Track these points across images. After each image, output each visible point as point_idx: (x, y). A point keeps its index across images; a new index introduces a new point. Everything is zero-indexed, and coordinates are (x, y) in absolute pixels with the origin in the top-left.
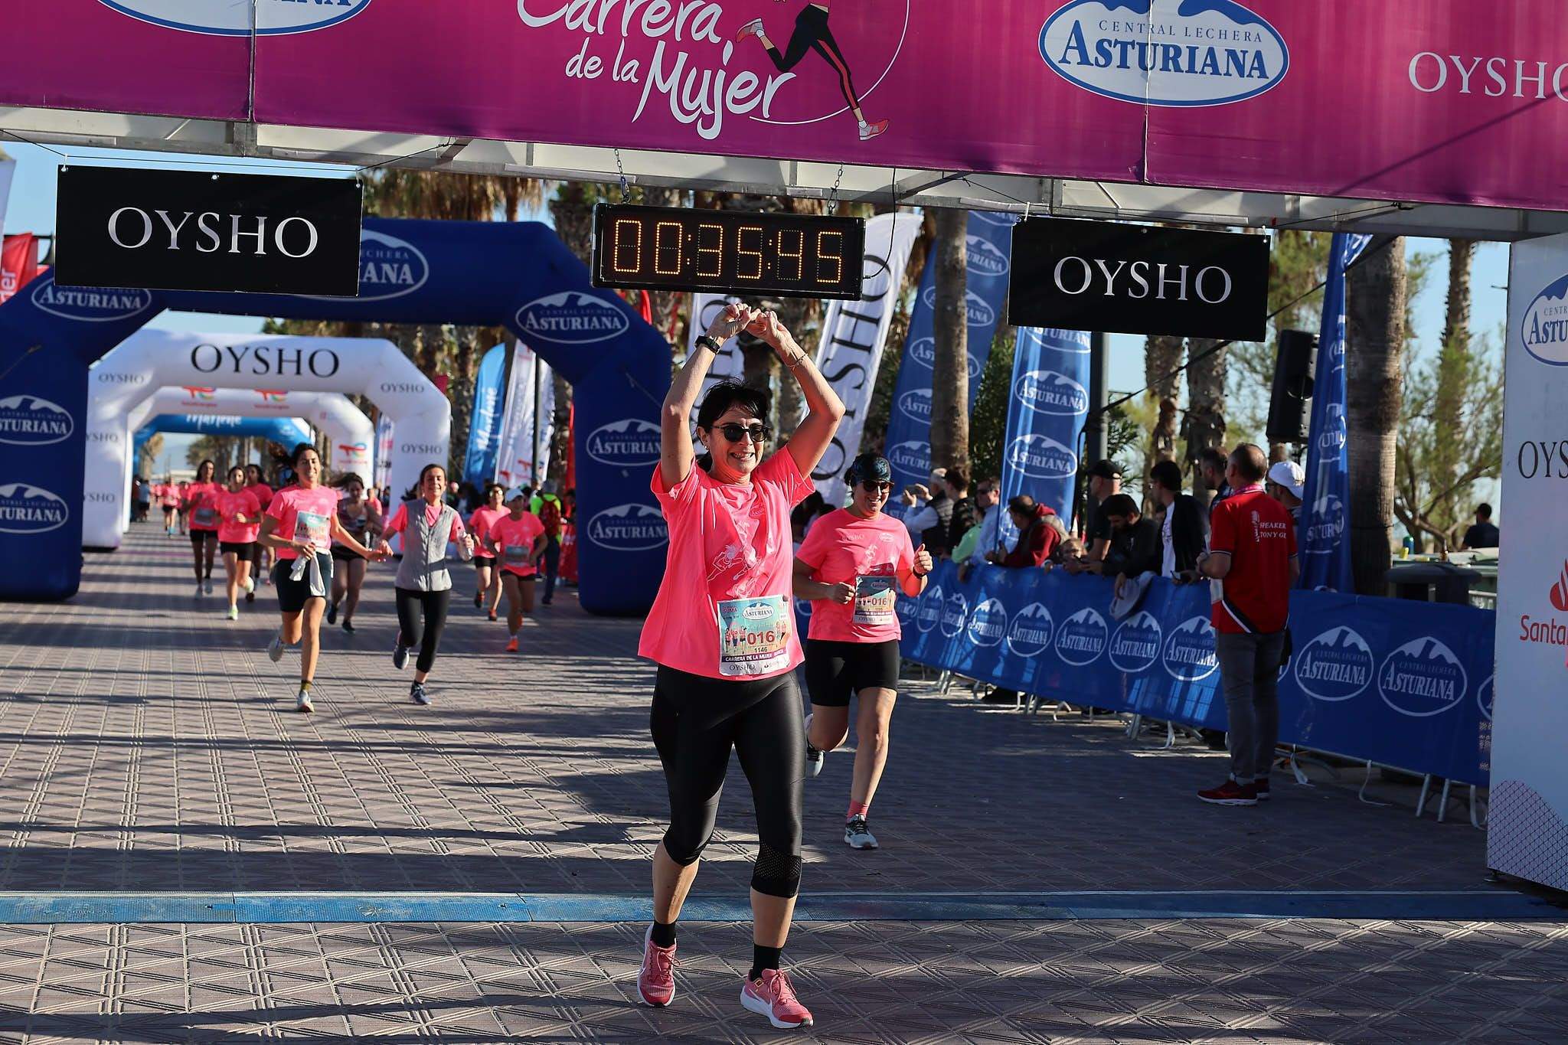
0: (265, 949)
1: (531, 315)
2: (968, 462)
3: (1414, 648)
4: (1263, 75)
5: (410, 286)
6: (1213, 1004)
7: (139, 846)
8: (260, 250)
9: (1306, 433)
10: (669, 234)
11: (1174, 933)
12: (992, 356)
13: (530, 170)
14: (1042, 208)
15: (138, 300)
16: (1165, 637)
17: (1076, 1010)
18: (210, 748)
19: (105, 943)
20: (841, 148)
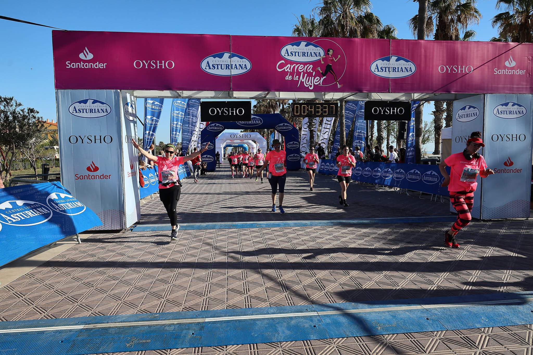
0: (241, 234)
1: (278, 127)
3: (429, 173)
4: (411, 72)
5: (260, 124)
8: (235, 114)
9: (405, 138)
10: (304, 107)
13: (279, 98)
14: (369, 100)
15: (221, 128)
16: (382, 172)
19: (214, 233)
20: (335, 89)
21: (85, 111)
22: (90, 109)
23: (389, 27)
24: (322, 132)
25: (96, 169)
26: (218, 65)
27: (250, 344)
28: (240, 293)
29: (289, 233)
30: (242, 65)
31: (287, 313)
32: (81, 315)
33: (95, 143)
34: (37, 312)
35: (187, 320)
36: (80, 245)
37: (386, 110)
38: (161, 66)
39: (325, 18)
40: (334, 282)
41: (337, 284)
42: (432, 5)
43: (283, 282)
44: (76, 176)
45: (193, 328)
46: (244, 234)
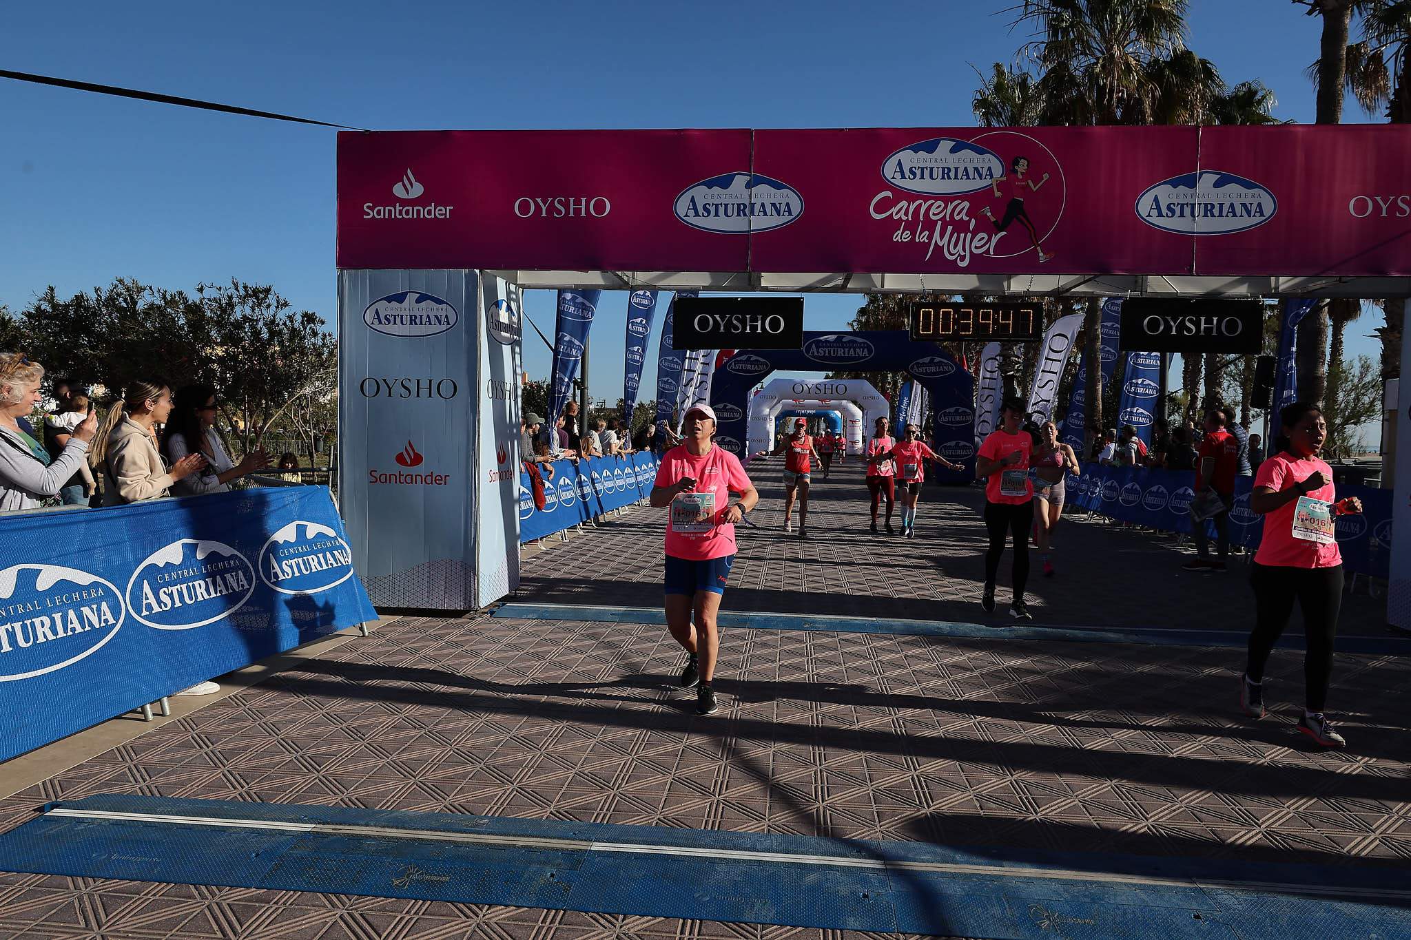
0: (755, 642)
1: (915, 366)
4: (1262, 215)
5: (867, 357)
8: (759, 331)
9: (1271, 403)
10: (946, 315)
13: (883, 290)
14: (1137, 294)
15: (764, 366)
20: (1032, 267)
21: (398, 319)
22: (411, 316)
23: (1249, 88)
24: (1038, 383)
25: (417, 459)
26: (717, 206)
27: (684, 919)
28: (704, 791)
29: (884, 650)
30: (780, 204)
31: (802, 853)
32: (317, 802)
33: (418, 396)
34: (228, 784)
35: (548, 840)
36: (365, 641)
37: (1188, 324)
38: (577, 211)
39: (1053, 70)
40: (963, 789)
41: (970, 795)
42: (1381, 20)
43: (825, 774)
44: (371, 475)
45: (559, 861)
46: (764, 645)
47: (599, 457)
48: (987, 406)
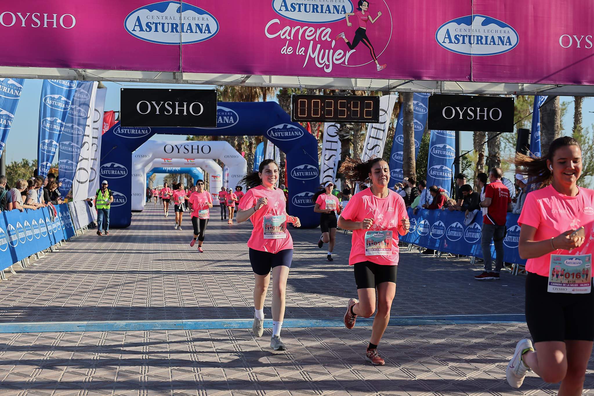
1: (272, 131)
2: (416, 175)
4: (510, 44)
5: (233, 123)
6: (502, 352)
7: (152, 306)
8: (185, 113)
10: (316, 104)
11: (488, 328)
12: (423, 140)
13: (270, 84)
14: (438, 91)
15: (147, 131)
17: (456, 354)
18: (173, 274)
19: (142, 337)
20: (371, 73)
26: (156, 24)
37: (469, 111)
38: (50, 24)
47: (21, 211)
48: (331, 163)
